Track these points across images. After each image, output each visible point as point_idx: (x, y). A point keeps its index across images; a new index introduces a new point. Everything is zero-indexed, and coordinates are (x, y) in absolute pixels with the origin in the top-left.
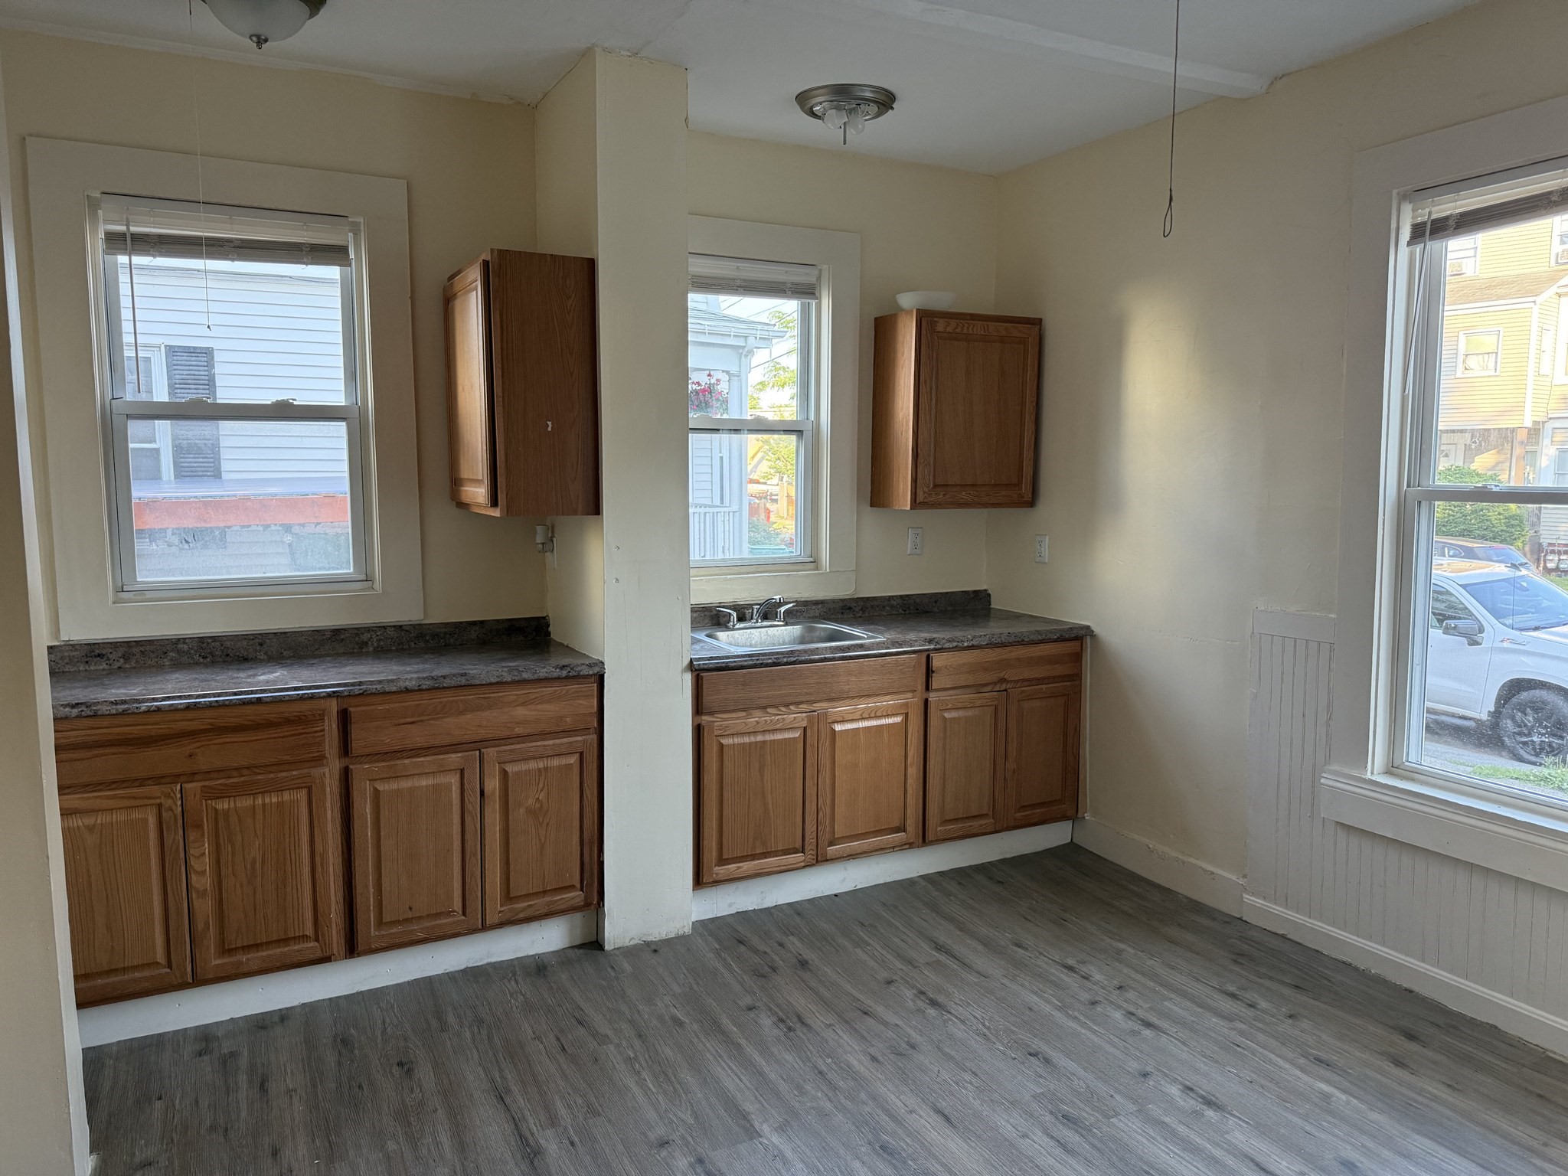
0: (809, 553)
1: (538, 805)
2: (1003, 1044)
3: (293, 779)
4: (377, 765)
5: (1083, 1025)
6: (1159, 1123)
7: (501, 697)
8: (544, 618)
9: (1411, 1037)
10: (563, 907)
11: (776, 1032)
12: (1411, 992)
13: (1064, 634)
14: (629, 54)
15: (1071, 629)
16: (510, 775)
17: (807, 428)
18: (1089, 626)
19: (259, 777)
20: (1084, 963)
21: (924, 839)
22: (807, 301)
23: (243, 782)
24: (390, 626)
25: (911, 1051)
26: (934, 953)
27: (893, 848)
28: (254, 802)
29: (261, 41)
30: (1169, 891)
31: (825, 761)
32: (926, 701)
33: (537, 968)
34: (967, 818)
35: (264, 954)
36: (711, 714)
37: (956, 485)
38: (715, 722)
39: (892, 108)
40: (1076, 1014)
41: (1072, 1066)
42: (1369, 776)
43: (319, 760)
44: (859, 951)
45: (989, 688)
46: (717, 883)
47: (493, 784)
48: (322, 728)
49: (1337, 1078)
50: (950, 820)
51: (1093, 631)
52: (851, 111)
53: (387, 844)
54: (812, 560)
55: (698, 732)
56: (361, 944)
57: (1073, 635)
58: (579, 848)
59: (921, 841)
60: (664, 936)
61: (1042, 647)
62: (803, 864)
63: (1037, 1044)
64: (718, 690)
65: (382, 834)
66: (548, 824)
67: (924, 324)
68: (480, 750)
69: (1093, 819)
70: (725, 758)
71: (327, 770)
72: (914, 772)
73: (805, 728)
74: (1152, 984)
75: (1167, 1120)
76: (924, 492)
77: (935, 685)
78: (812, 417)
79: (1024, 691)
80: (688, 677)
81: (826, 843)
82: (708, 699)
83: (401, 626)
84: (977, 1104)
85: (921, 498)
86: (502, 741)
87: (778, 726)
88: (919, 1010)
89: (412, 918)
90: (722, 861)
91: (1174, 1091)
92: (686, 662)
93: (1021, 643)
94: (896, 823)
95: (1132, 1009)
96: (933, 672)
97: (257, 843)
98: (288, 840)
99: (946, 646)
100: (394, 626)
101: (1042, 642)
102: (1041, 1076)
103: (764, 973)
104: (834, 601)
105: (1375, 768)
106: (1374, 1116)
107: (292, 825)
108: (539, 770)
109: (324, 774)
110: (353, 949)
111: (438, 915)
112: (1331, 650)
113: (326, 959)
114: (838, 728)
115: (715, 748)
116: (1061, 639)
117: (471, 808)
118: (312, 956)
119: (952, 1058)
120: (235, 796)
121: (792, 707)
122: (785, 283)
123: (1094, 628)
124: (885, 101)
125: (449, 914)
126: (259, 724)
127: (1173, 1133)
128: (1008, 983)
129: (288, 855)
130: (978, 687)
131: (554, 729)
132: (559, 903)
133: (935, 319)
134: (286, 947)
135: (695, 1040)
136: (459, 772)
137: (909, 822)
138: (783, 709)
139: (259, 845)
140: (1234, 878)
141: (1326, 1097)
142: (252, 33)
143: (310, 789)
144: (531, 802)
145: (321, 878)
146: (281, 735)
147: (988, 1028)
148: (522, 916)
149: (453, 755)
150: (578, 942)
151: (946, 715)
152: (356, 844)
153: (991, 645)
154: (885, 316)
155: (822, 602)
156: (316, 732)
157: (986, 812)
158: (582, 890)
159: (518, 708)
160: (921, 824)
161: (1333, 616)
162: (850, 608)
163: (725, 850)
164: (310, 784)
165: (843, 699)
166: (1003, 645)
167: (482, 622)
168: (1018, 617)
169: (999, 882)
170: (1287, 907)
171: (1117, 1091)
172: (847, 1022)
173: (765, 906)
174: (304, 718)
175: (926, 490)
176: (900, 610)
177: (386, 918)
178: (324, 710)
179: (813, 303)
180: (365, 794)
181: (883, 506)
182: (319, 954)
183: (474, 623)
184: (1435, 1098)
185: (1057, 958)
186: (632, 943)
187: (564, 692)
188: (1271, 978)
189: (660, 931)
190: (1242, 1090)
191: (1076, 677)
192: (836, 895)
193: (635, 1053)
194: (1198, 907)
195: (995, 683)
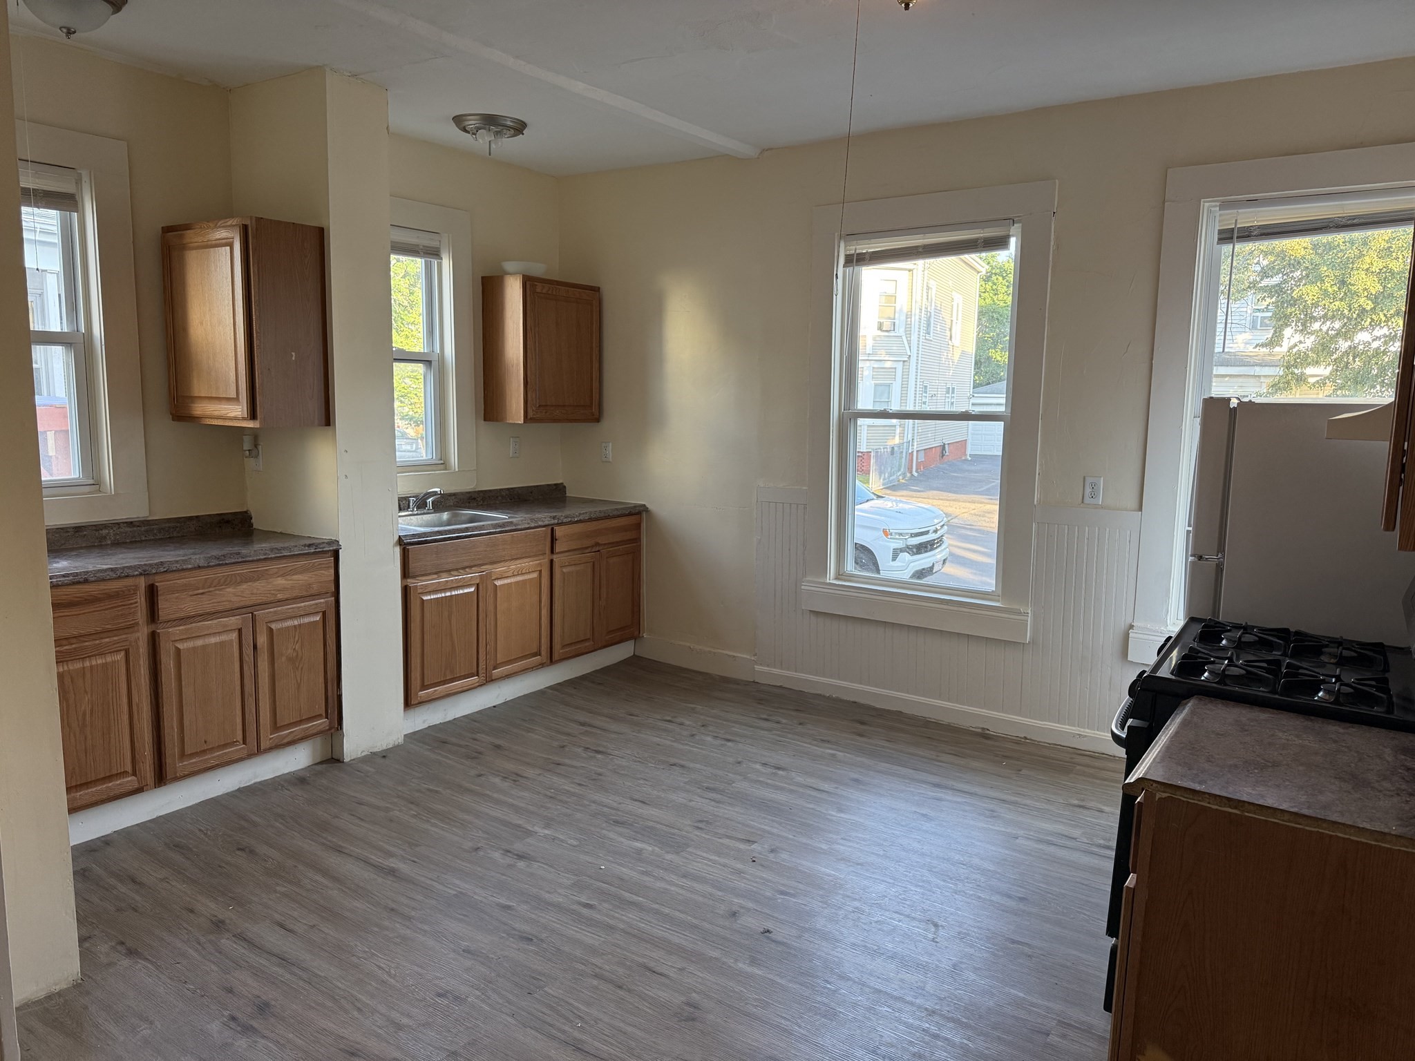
0: (439, 457)
1: (295, 654)
2: (652, 763)
3: (114, 644)
4: (178, 628)
5: (693, 746)
6: (757, 781)
7: (266, 570)
8: (246, 512)
9: (862, 723)
10: (315, 731)
11: (506, 784)
12: (856, 703)
13: (632, 510)
14: (349, 75)
15: (635, 507)
16: (275, 631)
17: (434, 358)
18: (645, 505)
19: (87, 644)
20: (675, 717)
21: (552, 661)
22: (429, 259)
23: (75, 648)
24: (123, 523)
25: (600, 777)
26: (581, 727)
27: (532, 668)
28: (83, 665)
29: (70, 32)
30: (707, 674)
31: (491, 608)
32: (552, 561)
33: (298, 780)
34: (578, 642)
35: (94, 789)
36: (414, 577)
37: (552, 406)
38: (417, 583)
39: (523, 134)
40: (686, 742)
41: (698, 766)
42: (828, 581)
43: (132, 627)
44: (530, 734)
45: (589, 550)
46: (421, 703)
47: (262, 640)
48: (135, 600)
49: (834, 747)
50: (568, 644)
51: (647, 508)
52: (497, 133)
53: (188, 692)
54: (442, 462)
55: (406, 591)
56: (170, 774)
57: (637, 511)
58: (323, 685)
59: (549, 661)
60: (385, 748)
61: (619, 520)
62: (477, 684)
63: (673, 760)
64: (420, 558)
65: (183, 683)
66: (302, 668)
67: (528, 286)
68: (252, 613)
69: (649, 636)
70: (425, 610)
71: (139, 634)
72: (545, 612)
73: (478, 584)
74: (721, 721)
75: (761, 779)
76: (533, 410)
77: (557, 549)
78: (438, 350)
79: (610, 551)
80: (398, 550)
81: (492, 668)
82: (412, 565)
83: (132, 522)
84: (655, 792)
85: (530, 414)
86: (266, 606)
87: (459, 584)
88: (591, 757)
89: (207, 749)
90: (424, 687)
91: (758, 766)
92: (396, 538)
93: (608, 517)
94: (535, 650)
95: (716, 735)
96: (556, 540)
97: (87, 698)
98: (111, 695)
99: (565, 521)
100: (126, 523)
101: (619, 516)
102: (683, 774)
103: (475, 756)
104: (462, 493)
105: (831, 577)
106: (859, 759)
107: (114, 681)
108: (295, 626)
109: (138, 638)
110: (161, 778)
111: (225, 746)
112: (805, 508)
113: (139, 790)
114: (498, 583)
115: (418, 602)
116: (630, 514)
117: (247, 659)
118: (131, 787)
119: (626, 775)
120: (67, 661)
121: (467, 570)
122: (418, 245)
123: (648, 506)
124: (519, 128)
125: (233, 744)
126: (86, 600)
127: (767, 784)
128: (637, 735)
129: (111, 708)
130: (582, 550)
131: (305, 593)
132: (311, 729)
133: (536, 283)
134: (110, 782)
135: (454, 798)
136: (237, 631)
137: (543, 648)
138: (461, 571)
139: (88, 699)
140: (748, 657)
141: (833, 755)
142: (62, 25)
143: (127, 652)
144: (290, 651)
145: (137, 722)
146: (104, 608)
147: (639, 758)
148: (285, 741)
149: (233, 618)
150: (319, 760)
151: (564, 570)
152: (164, 693)
153: (590, 520)
154: (492, 277)
155: (454, 494)
156: (131, 604)
157: (588, 637)
158: (327, 718)
159: (279, 578)
160: (549, 650)
161: (805, 488)
162: (475, 499)
163: (426, 679)
164: (127, 647)
165: (501, 562)
166: (597, 519)
167: (197, 517)
168: (592, 501)
169: (600, 684)
170: (782, 669)
171: (728, 772)
172: (549, 771)
173: (448, 720)
174: (121, 593)
175: (534, 408)
176: (508, 499)
177: (188, 751)
178: (136, 586)
179: (435, 262)
180: (170, 652)
181: (497, 421)
182: (136, 786)
183: (190, 518)
184: (883, 747)
185: (659, 718)
186: (363, 754)
187: (311, 565)
188: (782, 708)
189: (382, 743)
190: (792, 760)
191: (637, 540)
192: (494, 707)
193: (416, 812)
194: (726, 680)
195: (592, 546)
